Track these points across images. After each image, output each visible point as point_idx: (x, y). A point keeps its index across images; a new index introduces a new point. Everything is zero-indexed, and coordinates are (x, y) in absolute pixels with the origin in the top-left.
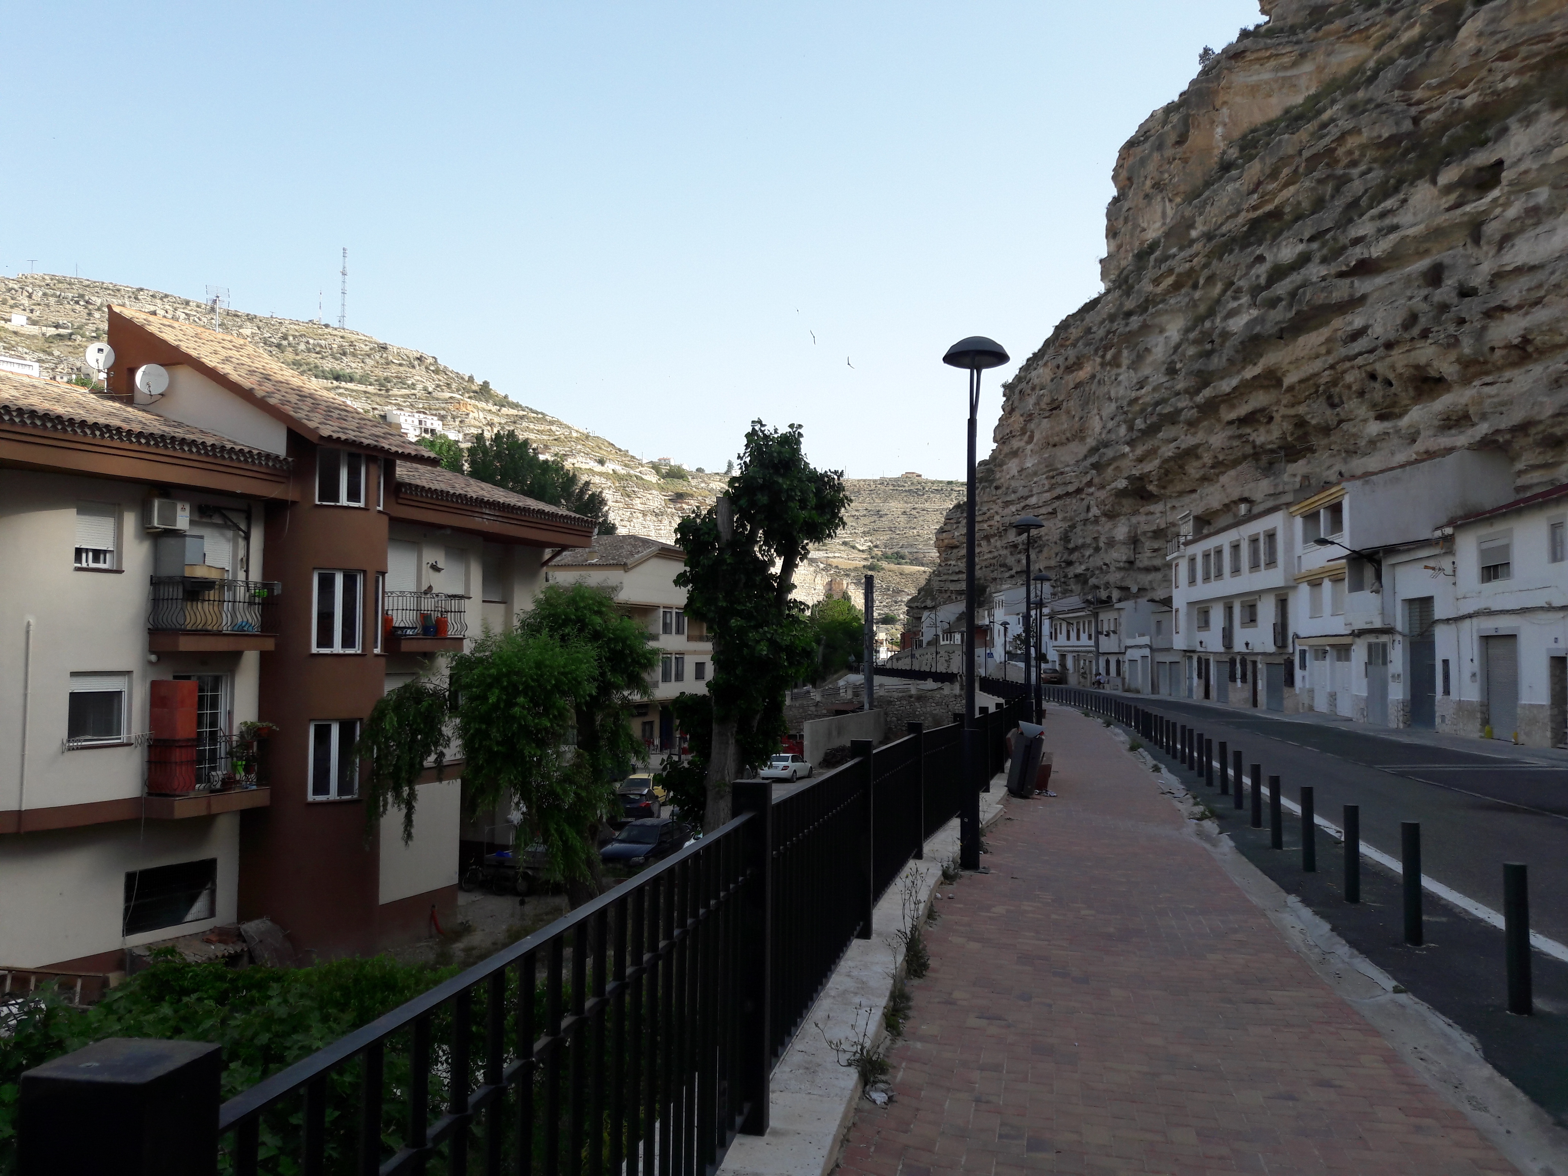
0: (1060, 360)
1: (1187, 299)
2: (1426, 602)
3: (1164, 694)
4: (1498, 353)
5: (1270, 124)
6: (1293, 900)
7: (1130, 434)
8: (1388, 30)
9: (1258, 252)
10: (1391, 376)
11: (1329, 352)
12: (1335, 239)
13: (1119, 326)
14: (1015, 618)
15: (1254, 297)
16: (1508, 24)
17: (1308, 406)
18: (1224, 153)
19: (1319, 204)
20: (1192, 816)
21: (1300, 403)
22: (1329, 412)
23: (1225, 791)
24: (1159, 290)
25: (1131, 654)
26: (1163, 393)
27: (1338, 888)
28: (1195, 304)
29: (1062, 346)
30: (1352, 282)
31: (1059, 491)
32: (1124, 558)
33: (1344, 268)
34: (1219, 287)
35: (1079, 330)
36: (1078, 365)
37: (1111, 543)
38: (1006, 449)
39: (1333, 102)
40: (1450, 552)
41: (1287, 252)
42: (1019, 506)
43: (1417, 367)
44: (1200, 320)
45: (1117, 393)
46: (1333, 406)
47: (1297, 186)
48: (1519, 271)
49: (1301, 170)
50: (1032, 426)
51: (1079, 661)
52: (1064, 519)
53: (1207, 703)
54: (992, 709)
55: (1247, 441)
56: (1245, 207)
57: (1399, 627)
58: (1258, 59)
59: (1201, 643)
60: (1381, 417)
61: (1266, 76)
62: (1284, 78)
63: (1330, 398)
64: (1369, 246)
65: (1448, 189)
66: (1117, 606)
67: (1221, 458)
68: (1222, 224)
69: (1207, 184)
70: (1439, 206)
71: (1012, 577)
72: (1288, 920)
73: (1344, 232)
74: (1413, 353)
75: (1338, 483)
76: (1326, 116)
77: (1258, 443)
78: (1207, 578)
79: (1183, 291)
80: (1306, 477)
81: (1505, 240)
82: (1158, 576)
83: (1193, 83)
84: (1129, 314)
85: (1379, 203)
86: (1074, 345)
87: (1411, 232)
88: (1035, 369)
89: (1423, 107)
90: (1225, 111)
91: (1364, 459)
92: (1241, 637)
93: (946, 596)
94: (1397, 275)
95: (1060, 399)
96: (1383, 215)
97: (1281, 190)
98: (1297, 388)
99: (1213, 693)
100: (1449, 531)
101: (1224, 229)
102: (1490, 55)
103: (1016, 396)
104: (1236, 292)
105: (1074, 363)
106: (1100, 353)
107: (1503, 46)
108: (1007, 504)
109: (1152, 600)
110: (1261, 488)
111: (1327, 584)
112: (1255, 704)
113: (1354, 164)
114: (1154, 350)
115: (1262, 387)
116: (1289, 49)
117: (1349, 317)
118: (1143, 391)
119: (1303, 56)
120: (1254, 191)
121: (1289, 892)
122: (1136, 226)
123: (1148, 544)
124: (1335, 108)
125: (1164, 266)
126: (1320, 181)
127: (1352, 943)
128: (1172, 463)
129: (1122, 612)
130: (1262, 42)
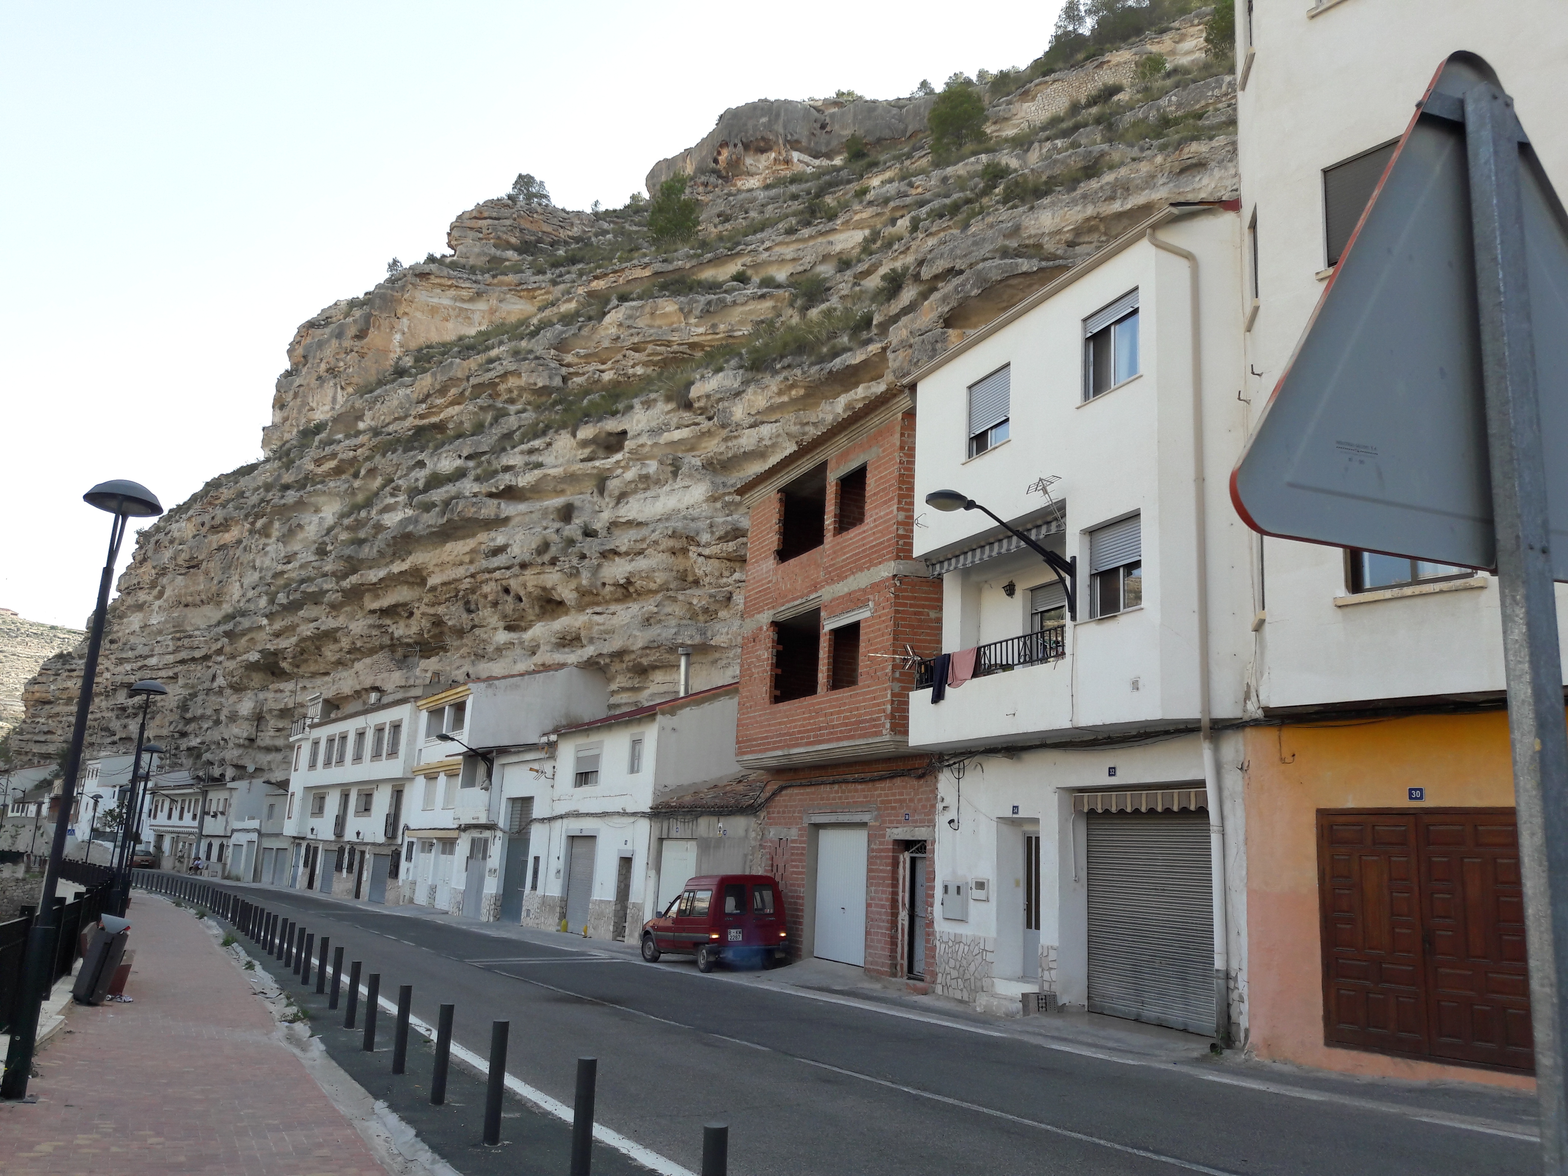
0: (206, 518)
1: (347, 486)
2: (525, 802)
3: (266, 882)
4: (608, 588)
5: (444, 345)
6: (380, 1106)
7: (270, 607)
8: (550, 297)
9: (419, 458)
10: (522, 593)
11: (471, 562)
12: (489, 462)
13: (274, 496)
14: (111, 790)
15: (411, 498)
16: (641, 323)
17: (448, 608)
18: (400, 358)
19: (479, 429)
20: (284, 1019)
21: (440, 604)
22: (465, 616)
23: (320, 990)
24: (319, 470)
25: (238, 838)
26: (310, 572)
27: (424, 1088)
28: (353, 492)
29: (210, 504)
30: (499, 504)
31: (184, 655)
32: (245, 735)
33: (494, 490)
34: (378, 482)
35: (231, 491)
36: (224, 526)
37: (233, 717)
38: (130, 601)
39: (501, 343)
40: (552, 757)
41: (447, 464)
42: (135, 666)
43: (544, 589)
44: (357, 508)
45: (263, 562)
46: (469, 611)
47: (462, 407)
48: (630, 524)
49: (467, 393)
50: (164, 581)
51: (177, 842)
52: (185, 686)
53: (309, 894)
54: (70, 900)
55: (386, 632)
56: (414, 413)
57: (501, 824)
58: (440, 285)
59: (312, 830)
60: (509, 628)
61: (446, 302)
62: (461, 309)
63: (467, 603)
64: (516, 475)
65: (584, 444)
66: (229, 785)
67: (359, 644)
68: (389, 424)
69: (380, 383)
70: (575, 456)
71: (114, 743)
72: (374, 1127)
73: (497, 457)
74: (542, 576)
75: (465, 684)
76: (494, 353)
77: (396, 635)
78: (328, 763)
79: (343, 477)
80: (436, 674)
81: (622, 497)
82: (279, 757)
83: (379, 286)
84: (286, 487)
85: (529, 441)
86: (224, 506)
87: (553, 472)
88: (177, 521)
89: (571, 370)
90: (405, 321)
91: (490, 664)
92: (354, 825)
93: (26, 759)
94: (537, 505)
95: (200, 558)
96: (531, 452)
97: (447, 407)
98: (439, 589)
99: (317, 883)
100: (553, 738)
101: (391, 428)
102: (624, 344)
103: (151, 546)
104: (394, 489)
105: (221, 524)
106: (250, 519)
107: (636, 339)
108: (121, 661)
109: (268, 782)
110: (393, 679)
111: (442, 778)
112: (357, 895)
113: (512, 401)
114: (307, 528)
115: (407, 583)
116: (468, 285)
117: (493, 534)
118: (290, 566)
119: (479, 294)
120: (423, 401)
121: (377, 1097)
122: (305, 403)
123: (273, 722)
124: (502, 348)
125: (328, 450)
126: (481, 408)
127: (434, 1148)
128: (308, 643)
129: (234, 792)
130: (446, 271)
